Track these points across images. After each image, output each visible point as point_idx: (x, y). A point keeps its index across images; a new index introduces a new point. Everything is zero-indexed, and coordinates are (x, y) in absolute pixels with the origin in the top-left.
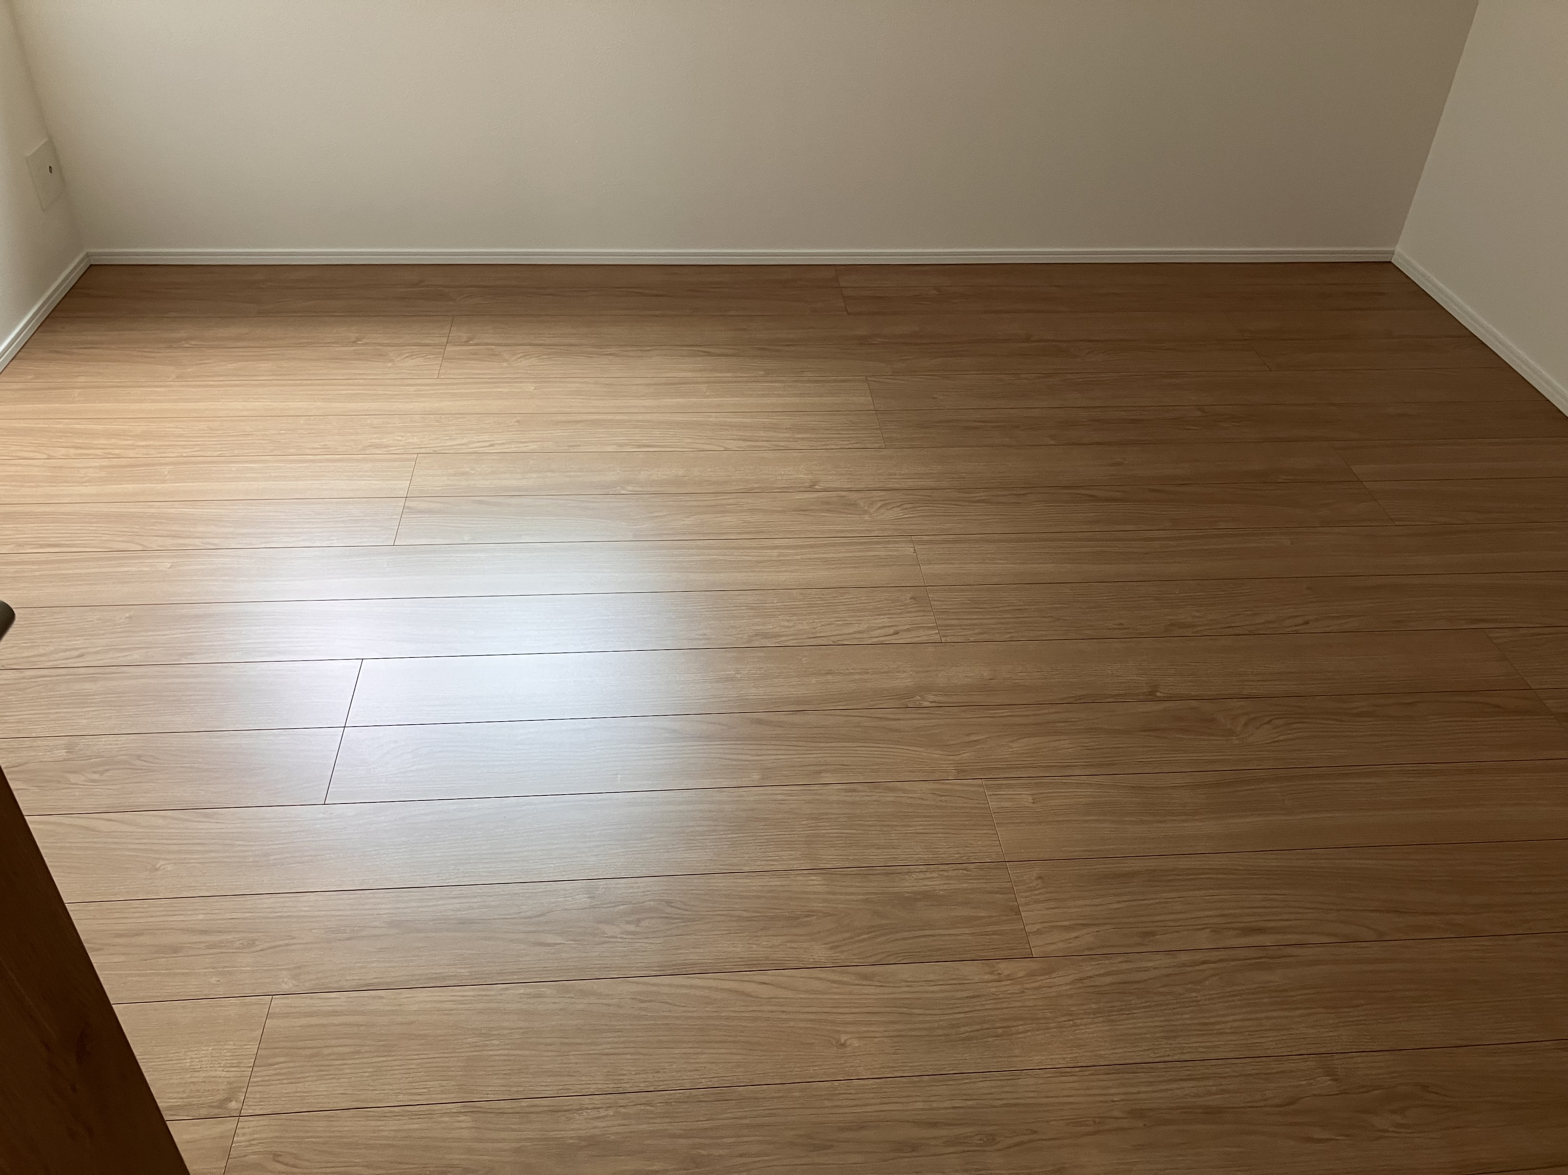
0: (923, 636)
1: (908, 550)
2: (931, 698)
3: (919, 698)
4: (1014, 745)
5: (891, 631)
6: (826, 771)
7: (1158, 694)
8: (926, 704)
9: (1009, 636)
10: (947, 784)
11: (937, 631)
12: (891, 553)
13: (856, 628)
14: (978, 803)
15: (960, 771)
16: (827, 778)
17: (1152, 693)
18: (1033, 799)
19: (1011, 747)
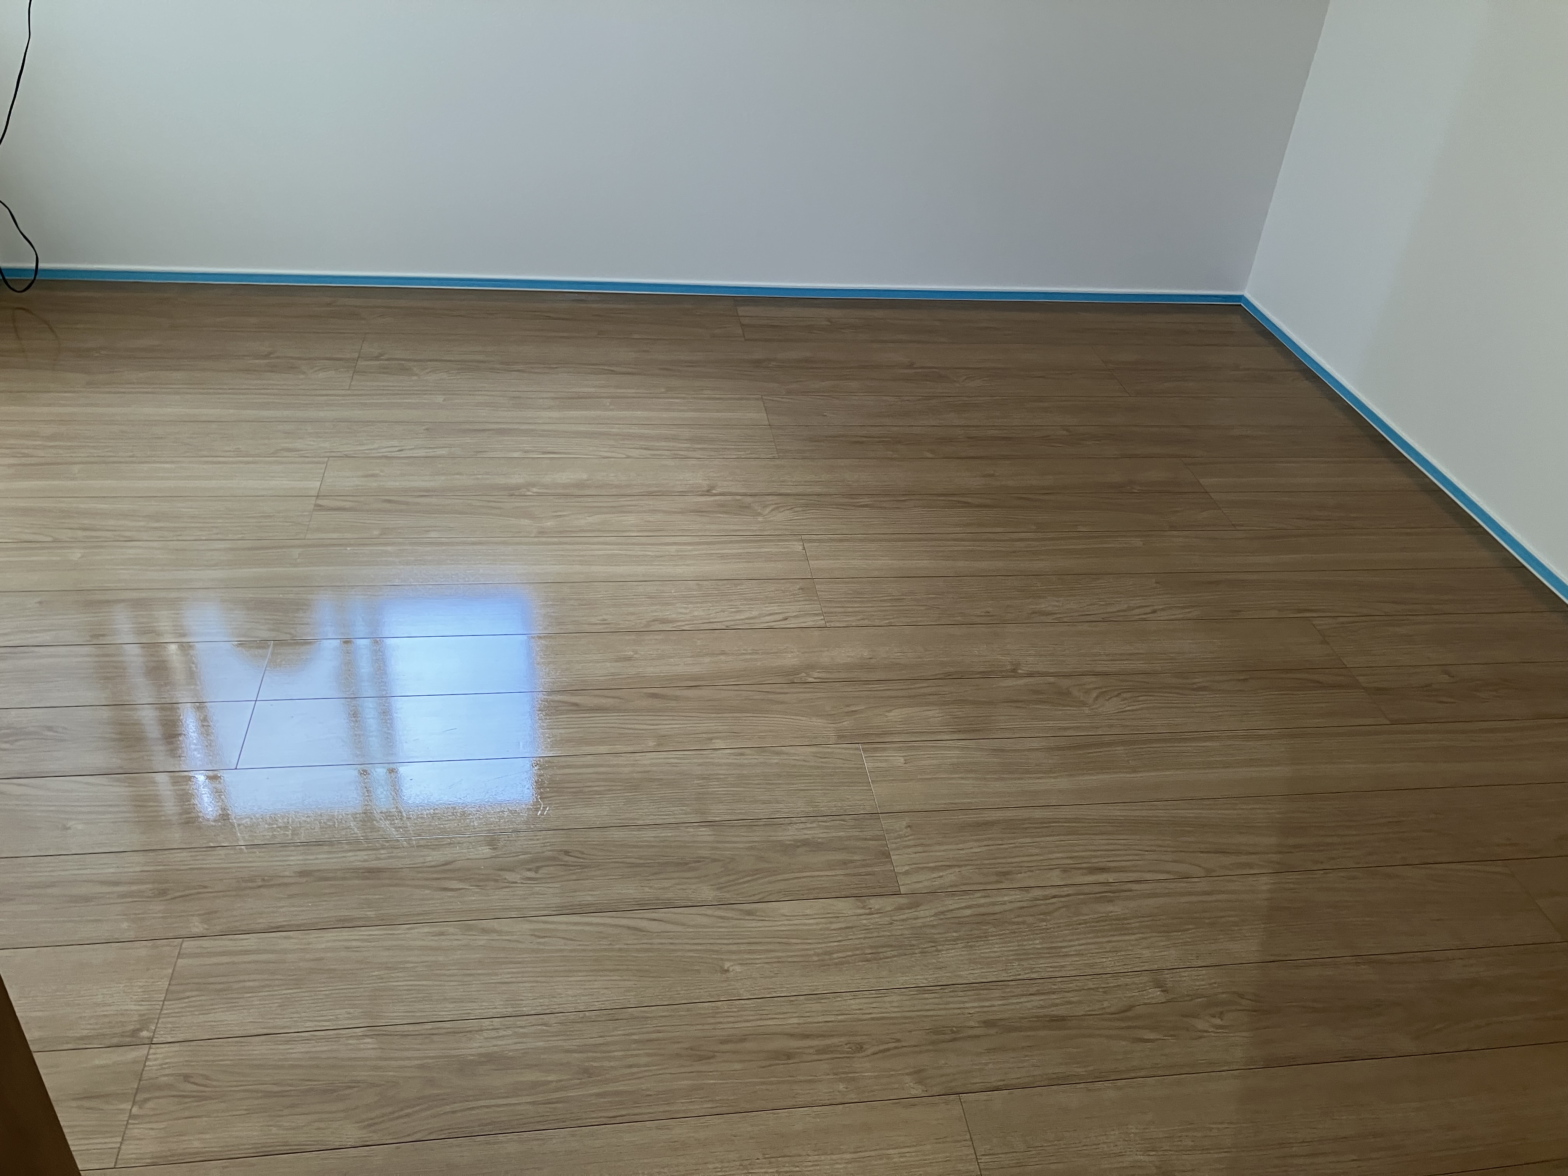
0: (809, 621)
1: (798, 547)
2: (816, 675)
3: (804, 674)
4: (889, 714)
5: (780, 617)
6: (717, 738)
7: (1020, 671)
8: (810, 680)
9: (887, 621)
10: (829, 747)
11: (822, 618)
12: (782, 550)
13: (747, 615)
14: (855, 764)
15: (839, 737)
16: (719, 744)
17: (1014, 670)
18: (905, 760)
19: (887, 716)
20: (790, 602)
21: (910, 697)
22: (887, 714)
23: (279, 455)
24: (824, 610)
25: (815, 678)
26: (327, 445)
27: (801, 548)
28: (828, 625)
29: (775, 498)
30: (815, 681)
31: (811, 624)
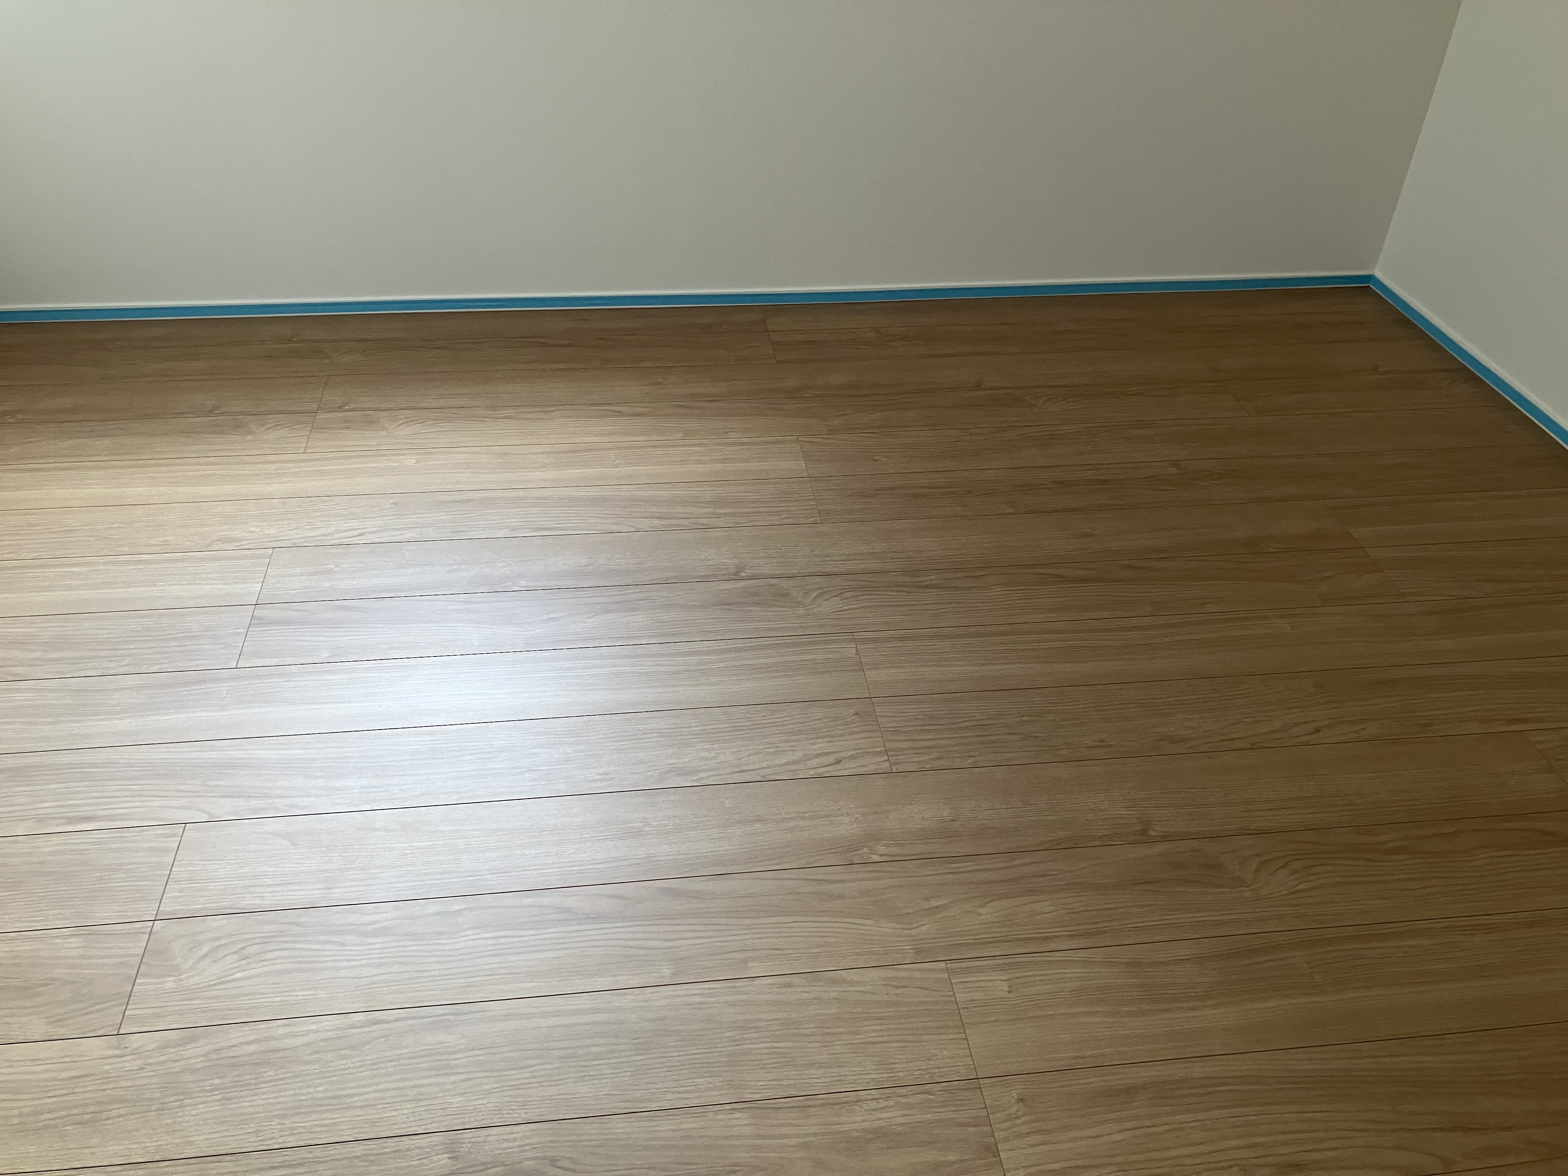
0: (870, 764)
1: (850, 650)
2: (882, 850)
3: (866, 850)
4: (982, 911)
5: (831, 759)
6: (755, 959)
7: (1152, 833)
8: (876, 858)
9: (971, 760)
10: (904, 970)
11: (886, 758)
12: (831, 656)
13: (790, 757)
14: (942, 996)
15: (918, 951)
16: (756, 969)
17: (1144, 832)
18: (1009, 987)
19: (980, 914)
20: (842, 735)
21: (1009, 880)
22: (979, 910)
23: (214, 548)
24: (888, 745)
25: (881, 855)
26: (272, 531)
27: (854, 651)
28: (894, 769)
29: (819, 579)
30: (880, 859)
31: (872, 768)
